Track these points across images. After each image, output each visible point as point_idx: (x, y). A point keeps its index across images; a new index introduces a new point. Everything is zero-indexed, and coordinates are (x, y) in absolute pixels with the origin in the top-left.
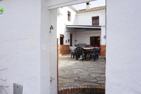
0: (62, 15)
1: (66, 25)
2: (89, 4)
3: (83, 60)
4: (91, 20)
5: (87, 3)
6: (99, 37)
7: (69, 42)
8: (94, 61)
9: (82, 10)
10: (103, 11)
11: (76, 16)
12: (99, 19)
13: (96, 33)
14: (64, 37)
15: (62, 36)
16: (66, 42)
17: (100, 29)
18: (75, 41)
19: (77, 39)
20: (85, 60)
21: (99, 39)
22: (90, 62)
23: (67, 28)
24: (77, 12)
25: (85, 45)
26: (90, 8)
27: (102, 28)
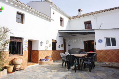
0: (53, 20)
1: (59, 31)
2: (81, 11)
3: (75, 70)
4: (84, 25)
5: (78, 10)
6: (93, 41)
7: (62, 46)
8: (90, 71)
9: (75, 16)
10: (95, 16)
11: (69, 21)
12: (91, 23)
13: (90, 37)
14: (56, 42)
15: (55, 42)
16: (59, 47)
17: (94, 33)
18: (69, 45)
19: (71, 44)
20: (79, 69)
21: (92, 43)
22: (84, 73)
23: (59, 33)
24: (69, 18)
25: (79, 49)
26: (82, 15)
27: (95, 31)
